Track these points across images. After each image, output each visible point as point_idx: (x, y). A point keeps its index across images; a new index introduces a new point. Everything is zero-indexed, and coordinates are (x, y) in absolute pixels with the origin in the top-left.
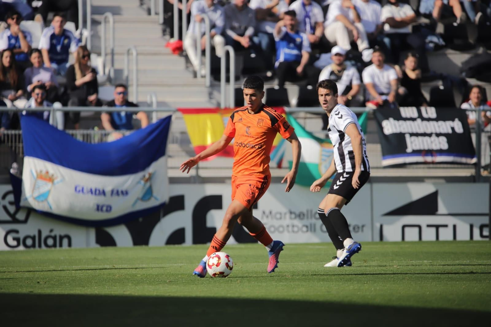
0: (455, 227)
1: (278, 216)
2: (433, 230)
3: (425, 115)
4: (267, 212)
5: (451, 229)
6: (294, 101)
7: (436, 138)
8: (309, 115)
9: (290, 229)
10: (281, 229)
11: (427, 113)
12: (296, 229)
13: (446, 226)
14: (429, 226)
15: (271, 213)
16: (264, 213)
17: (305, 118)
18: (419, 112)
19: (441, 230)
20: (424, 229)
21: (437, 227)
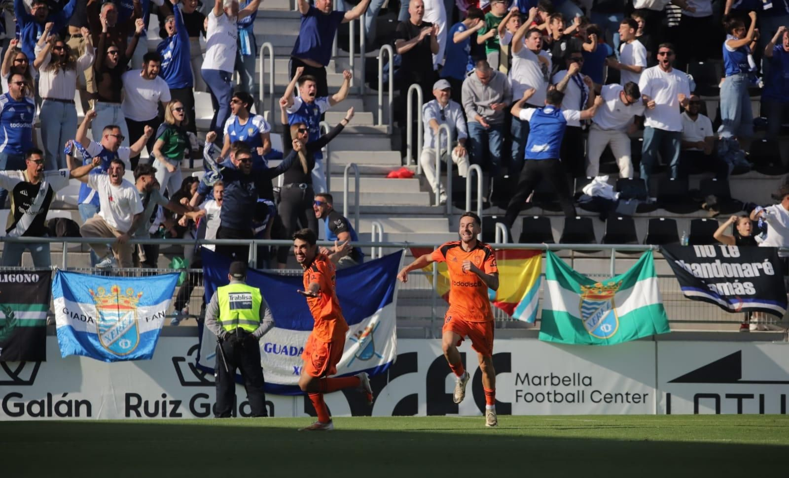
0: (762, 397)
1: (537, 381)
2: (735, 401)
3: (725, 255)
4: (523, 376)
5: (757, 399)
6: (557, 235)
7: (740, 284)
8: (576, 254)
9: (552, 397)
10: (540, 398)
11: (728, 253)
12: (559, 398)
13: (751, 396)
14: (728, 396)
15: (527, 375)
16: (518, 375)
17: (573, 258)
18: (718, 251)
19: (745, 401)
20: (723, 399)
21: (740, 397)
